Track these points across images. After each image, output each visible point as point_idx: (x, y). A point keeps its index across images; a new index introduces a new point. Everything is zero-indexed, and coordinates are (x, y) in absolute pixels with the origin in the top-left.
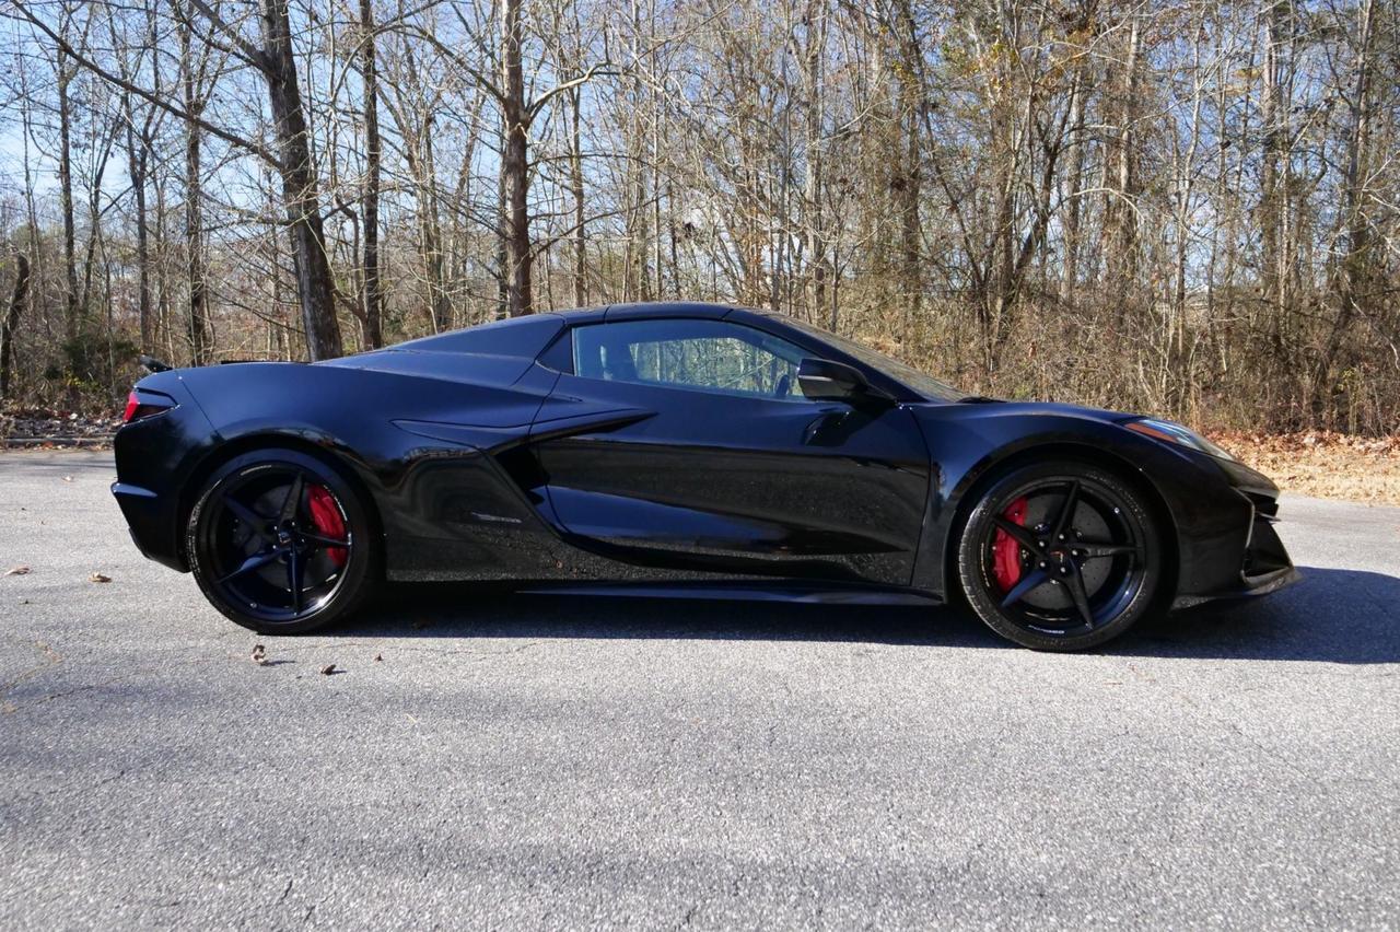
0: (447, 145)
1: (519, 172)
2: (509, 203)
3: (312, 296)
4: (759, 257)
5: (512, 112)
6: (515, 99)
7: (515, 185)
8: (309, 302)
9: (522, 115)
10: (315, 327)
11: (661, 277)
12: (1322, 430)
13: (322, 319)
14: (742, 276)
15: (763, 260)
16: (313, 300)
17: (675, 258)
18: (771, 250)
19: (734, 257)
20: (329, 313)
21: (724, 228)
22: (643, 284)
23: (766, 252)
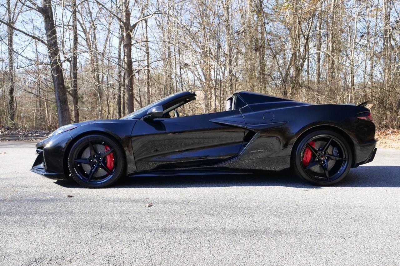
0: (101, 36)
1: (129, 47)
2: (126, 57)
3: (58, 89)
4: (210, 73)
5: (126, 27)
6: (127, 23)
7: (128, 51)
8: (57, 91)
9: (130, 28)
10: (59, 99)
11: (177, 81)
12: (394, 129)
13: (62, 97)
14: (204, 80)
15: (211, 75)
16: (59, 90)
17: (181, 74)
18: (214, 71)
19: (201, 74)
20: (64, 95)
21: (198, 64)
22: (170, 84)
23: (212, 73)
